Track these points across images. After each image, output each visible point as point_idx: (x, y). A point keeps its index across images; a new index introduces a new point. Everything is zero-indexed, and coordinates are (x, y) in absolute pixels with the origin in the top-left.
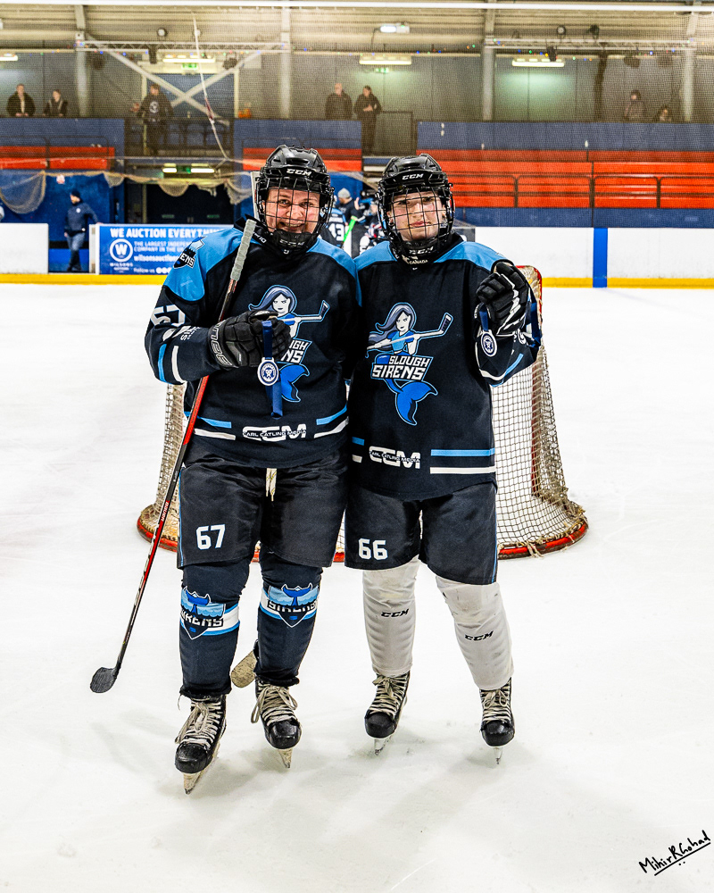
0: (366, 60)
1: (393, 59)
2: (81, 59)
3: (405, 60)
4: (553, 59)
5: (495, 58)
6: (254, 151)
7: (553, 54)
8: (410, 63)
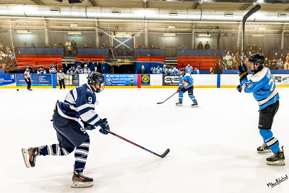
0: (165, 34)
1: (171, 34)
2: (97, 34)
3: (174, 34)
4: (208, 35)
5: (195, 34)
6: (139, 56)
7: (208, 33)
8: (175, 35)
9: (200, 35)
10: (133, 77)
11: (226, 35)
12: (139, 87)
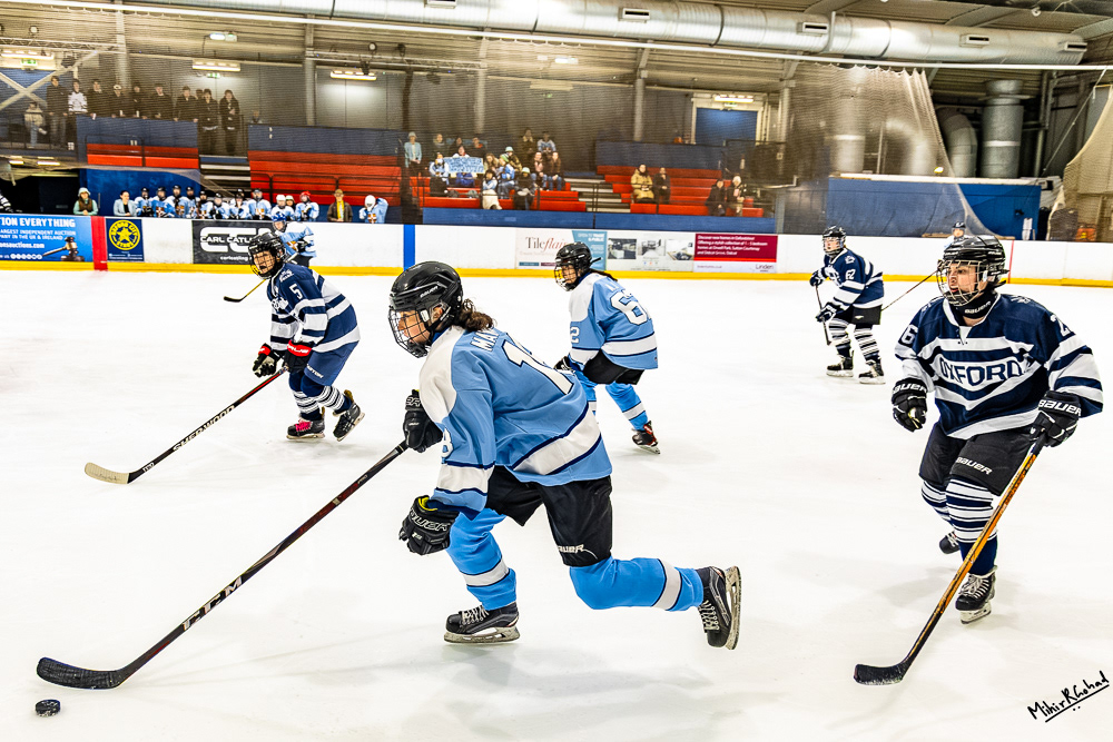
0: (198, 64)
1: (223, 66)
3: (234, 67)
4: (366, 74)
5: (315, 70)
6: (97, 146)
7: (366, 68)
8: (238, 70)
9: (336, 74)
10: (73, 225)
11: (433, 76)
12: (101, 267)
